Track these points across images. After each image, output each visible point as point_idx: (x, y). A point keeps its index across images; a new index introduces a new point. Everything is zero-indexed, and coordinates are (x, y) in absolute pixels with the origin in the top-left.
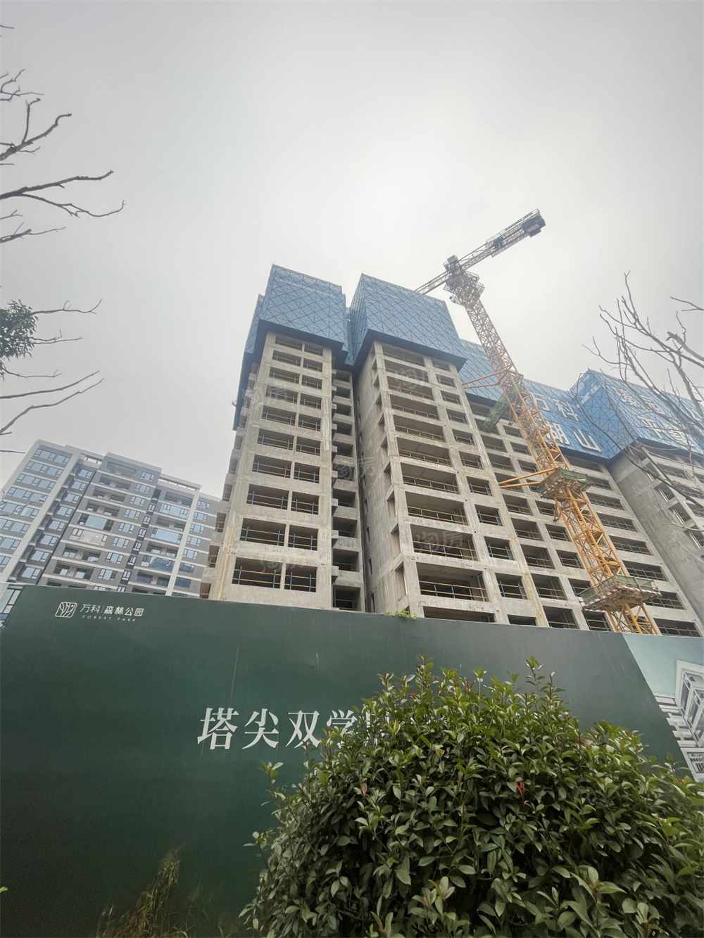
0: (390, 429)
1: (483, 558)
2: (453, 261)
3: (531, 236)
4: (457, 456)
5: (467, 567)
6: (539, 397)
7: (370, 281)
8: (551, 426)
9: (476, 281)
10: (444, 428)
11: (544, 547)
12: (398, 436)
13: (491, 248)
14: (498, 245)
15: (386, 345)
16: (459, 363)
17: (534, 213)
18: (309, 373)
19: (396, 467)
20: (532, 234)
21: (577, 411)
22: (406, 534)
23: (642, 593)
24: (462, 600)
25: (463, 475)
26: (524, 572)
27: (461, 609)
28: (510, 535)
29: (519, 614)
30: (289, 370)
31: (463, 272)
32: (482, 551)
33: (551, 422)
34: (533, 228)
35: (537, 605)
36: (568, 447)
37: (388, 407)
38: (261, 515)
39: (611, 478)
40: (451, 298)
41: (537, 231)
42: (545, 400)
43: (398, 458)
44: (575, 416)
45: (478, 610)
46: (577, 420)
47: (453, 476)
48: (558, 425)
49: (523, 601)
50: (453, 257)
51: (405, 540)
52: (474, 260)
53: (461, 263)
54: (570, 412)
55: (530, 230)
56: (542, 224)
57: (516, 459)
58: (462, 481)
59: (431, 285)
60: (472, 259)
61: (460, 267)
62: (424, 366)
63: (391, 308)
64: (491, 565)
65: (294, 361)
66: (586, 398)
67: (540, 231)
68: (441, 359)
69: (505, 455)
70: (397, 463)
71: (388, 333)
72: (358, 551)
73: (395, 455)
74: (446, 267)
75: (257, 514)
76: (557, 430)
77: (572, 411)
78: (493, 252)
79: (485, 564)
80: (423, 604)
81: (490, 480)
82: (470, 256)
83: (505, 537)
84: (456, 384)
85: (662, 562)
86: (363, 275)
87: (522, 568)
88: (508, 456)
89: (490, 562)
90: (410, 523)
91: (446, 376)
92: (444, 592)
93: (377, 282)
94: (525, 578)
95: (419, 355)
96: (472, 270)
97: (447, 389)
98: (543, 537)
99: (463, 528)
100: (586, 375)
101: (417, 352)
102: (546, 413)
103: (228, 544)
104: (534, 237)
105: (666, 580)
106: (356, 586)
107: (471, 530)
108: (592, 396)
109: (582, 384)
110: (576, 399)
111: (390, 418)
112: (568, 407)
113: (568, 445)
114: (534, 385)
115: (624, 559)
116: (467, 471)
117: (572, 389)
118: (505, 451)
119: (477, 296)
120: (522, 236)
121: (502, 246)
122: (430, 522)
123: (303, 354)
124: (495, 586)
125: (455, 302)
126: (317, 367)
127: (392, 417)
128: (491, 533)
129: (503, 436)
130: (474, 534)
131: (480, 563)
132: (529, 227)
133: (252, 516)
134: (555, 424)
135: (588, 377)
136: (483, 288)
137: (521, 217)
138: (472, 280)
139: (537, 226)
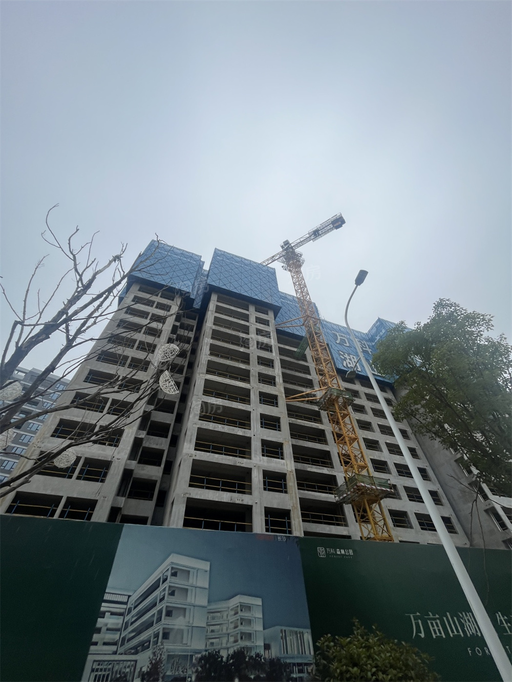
0: (204, 354)
1: (255, 457)
2: (287, 243)
3: (336, 229)
4: (256, 376)
5: (238, 465)
6: (342, 336)
7: (220, 253)
8: (348, 357)
9: (301, 256)
10: (251, 355)
11: (328, 449)
12: (210, 359)
13: (311, 236)
14: (316, 234)
15: (221, 295)
16: (276, 310)
17: (338, 215)
18: (158, 312)
19: (200, 382)
20: (337, 227)
21: (371, 347)
22: (191, 435)
23: (377, 489)
24: (226, 493)
25: (257, 390)
26: (289, 470)
27: (222, 501)
28: (285, 439)
29: (275, 506)
30: (142, 309)
31: (293, 250)
32: (256, 451)
33: (349, 354)
34: (337, 224)
35: (294, 498)
36: (360, 373)
37: (208, 338)
38: (77, 417)
39: (394, 398)
40: (283, 267)
41: (340, 226)
42: (347, 339)
43: (204, 375)
44: (369, 350)
45: (237, 502)
46: (370, 353)
47: (248, 391)
48: (354, 357)
49: (283, 495)
50: (287, 241)
51: (189, 440)
52: (301, 243)
53: (292, 245)
54: (366, 348)
55: (335, 225)
56: (343, 222)
57: (317, 380)
58: (254, 394)
59: (273, 259)
60: (299, 243)
61: (292, 248)
62: (248, 310)
63: (230, 271)
64: (261, 463)
65: (150, 303)
66: (378, 338)
67: (342, 226)
68: (262, 306)
69: (309, 377)
70: (202, 379)
71: (222, 287)
72: (164, 449)
73: (202, 373)
74: (282, 247)
75: (74, 416)
76: (353, 360)
77: (367, 347)
78: (313, 239)
79: (256, 462)
80: (188, 496)
81: (279, 395)
82: (299, 241)
83: (280, 440)
84: (270, 324)
85: (428, 464)
86: (216, 249)
87: (289, 466)
88: (311, 378)
89: (260, 461)
90: (198, 426)
91: (264, 318)
92: (212, 485)
93: (225, 254)
94: (290, 474)
95: (246, 303)
96: (298, 250)
97: (261, 327)
98: (328, 441)
99: (244, 432)
100: (377, 322)
101: (244, 301)
102: (346, 348)
103: (37, 439)
104: (338, 230)
105: (430, 480)
106: (154, 478)
107: (251, 434)
108: (381, 337)
109: (375, 328)
110: (371, 339)
111: (207, 345)
112: (364, 344)
113: (359, 371)
114: (340, 328)
115: (396, 462)
116: (261, 387)
117: (369, 331)
118: (309, 374)
119: (300, 266)
120: (331, 229)
121: (319, 235)
122: (216, 426)
123: (158, 299)
124: (259, 481)
125: (286, 269)
126: (167, 308)
127: (209, 345)
128: (268, 437)
129: (310, 363)
130: (253, 437)
131: (251, 461)
132: (335, 223)
133: (68, 417)
134: (351, 356)
135: (378, 323)
136: (304, 261)
137: (330, 217)
138: (298, 256)
139: (340, 223)
